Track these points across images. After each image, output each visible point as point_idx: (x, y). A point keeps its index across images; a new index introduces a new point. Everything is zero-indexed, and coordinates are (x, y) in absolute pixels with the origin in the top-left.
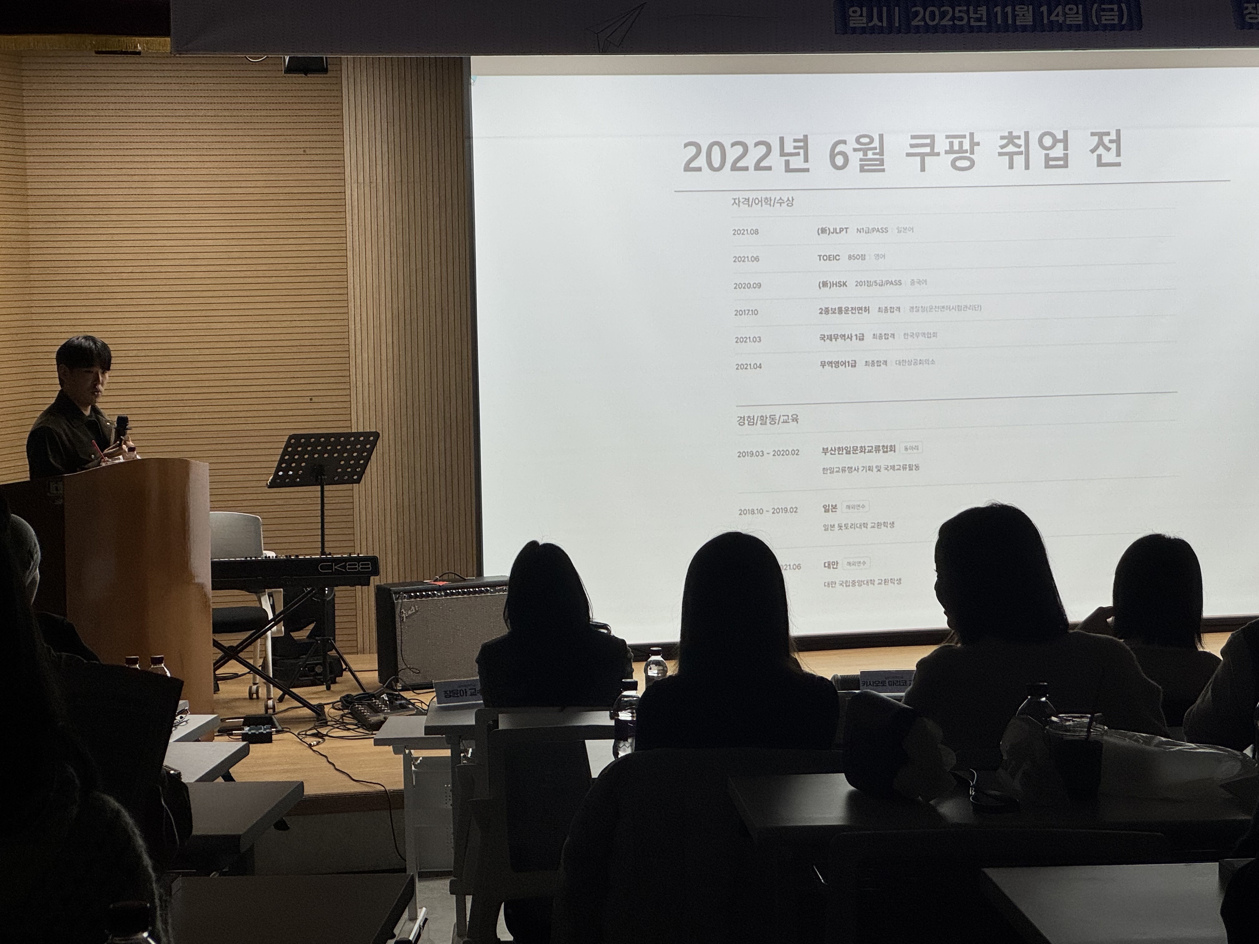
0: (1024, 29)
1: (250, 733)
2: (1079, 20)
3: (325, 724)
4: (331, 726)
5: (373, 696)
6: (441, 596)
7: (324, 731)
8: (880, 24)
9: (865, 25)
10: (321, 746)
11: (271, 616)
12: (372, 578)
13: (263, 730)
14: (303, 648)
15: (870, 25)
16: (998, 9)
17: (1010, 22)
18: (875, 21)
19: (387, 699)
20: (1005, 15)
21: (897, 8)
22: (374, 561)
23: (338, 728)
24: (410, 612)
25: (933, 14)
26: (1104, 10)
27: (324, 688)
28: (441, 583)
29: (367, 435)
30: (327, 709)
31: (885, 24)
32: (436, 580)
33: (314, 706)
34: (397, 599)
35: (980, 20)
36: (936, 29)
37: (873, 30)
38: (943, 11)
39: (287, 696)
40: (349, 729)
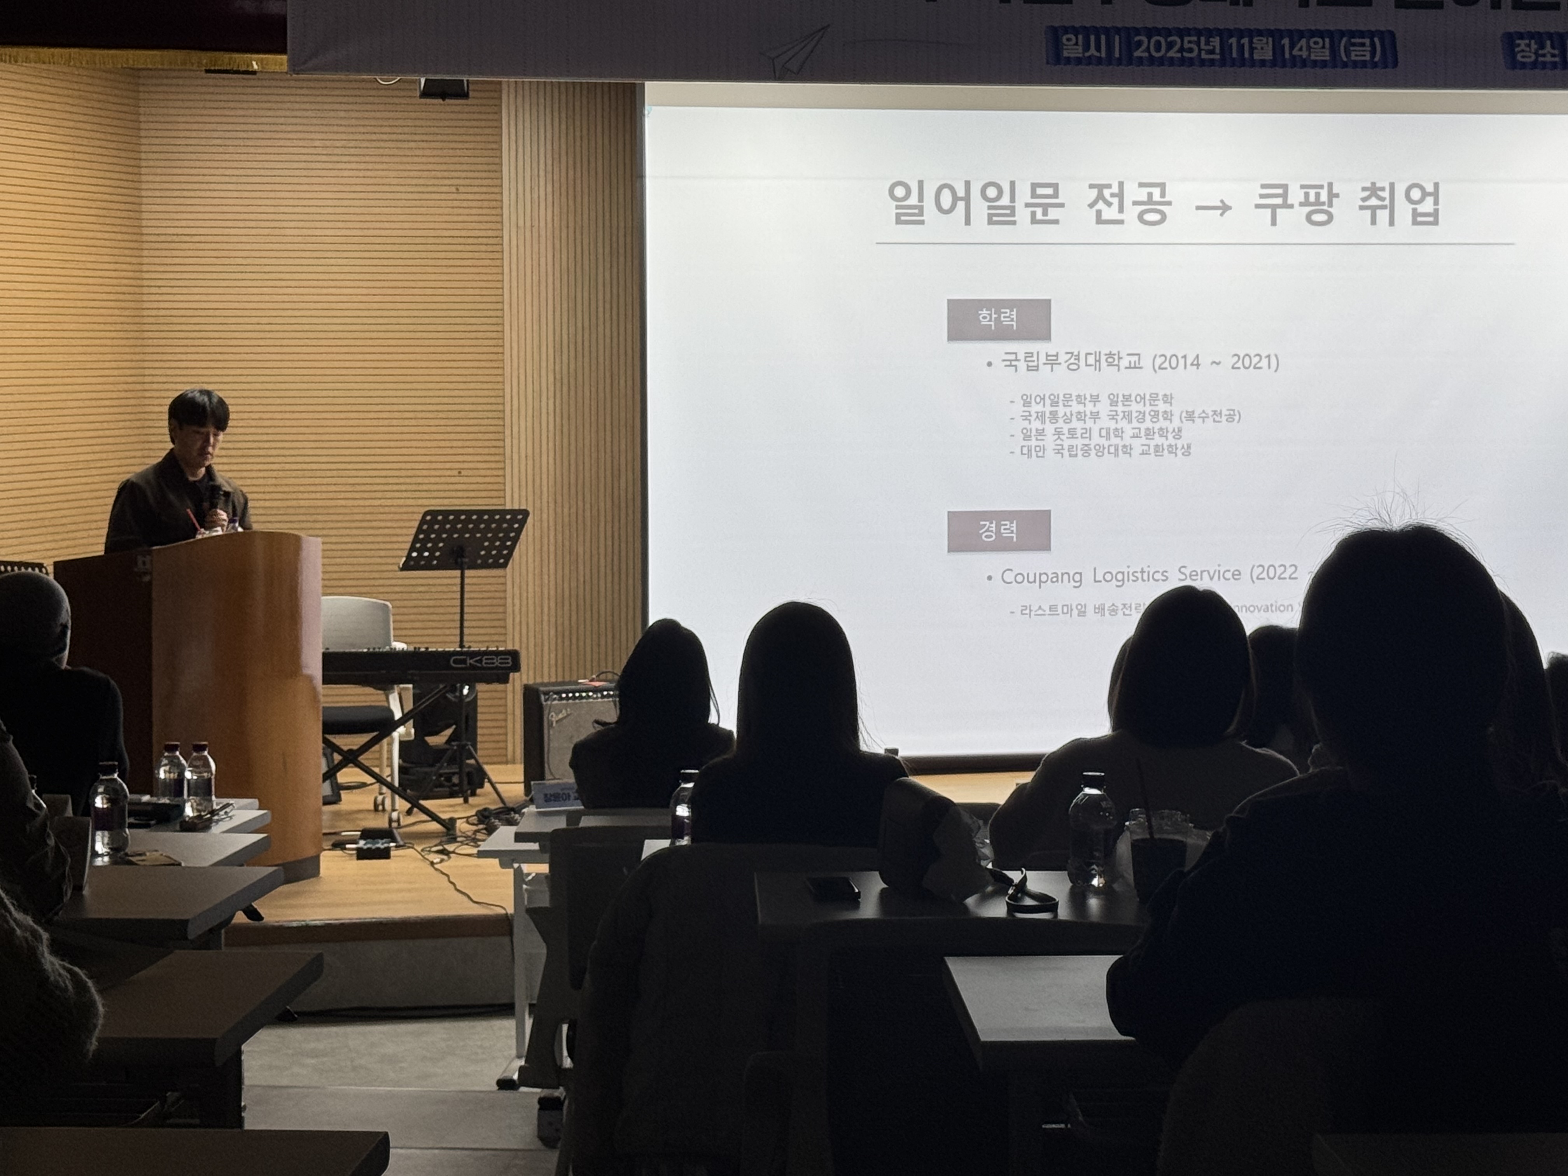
0: (1263, 63)
1: (365, 847)
2: (1326, 55)
6: (597, 698)
8: (1098, 54)
9: (1081, 55)
10: (444, 864)
11: (398, 715)
12: (511, 675)
13: (381, 844)
14: (438, 753)
15: (1087, 54)
16: (1233, 41)
17: (1247, 55)
18: (1093, 51)
20: (1241, 48)
21: (1117, 38)
22: (514, 655)
23: (467, 844)
24: (561, 716)
25: (1158, 44)
26: (1354, 45)
27: (459, 800)
28: (597, 684)
29: (514, 512)
30: (460, 823)
31: (1103, 55)
32: (592, 680)
33: (444, 820)
34: (546, 700)
35: (1212, 52)
36: (1161, 62)
37: (1089, 61)
38: (1171, 42)
39: (415, 810)
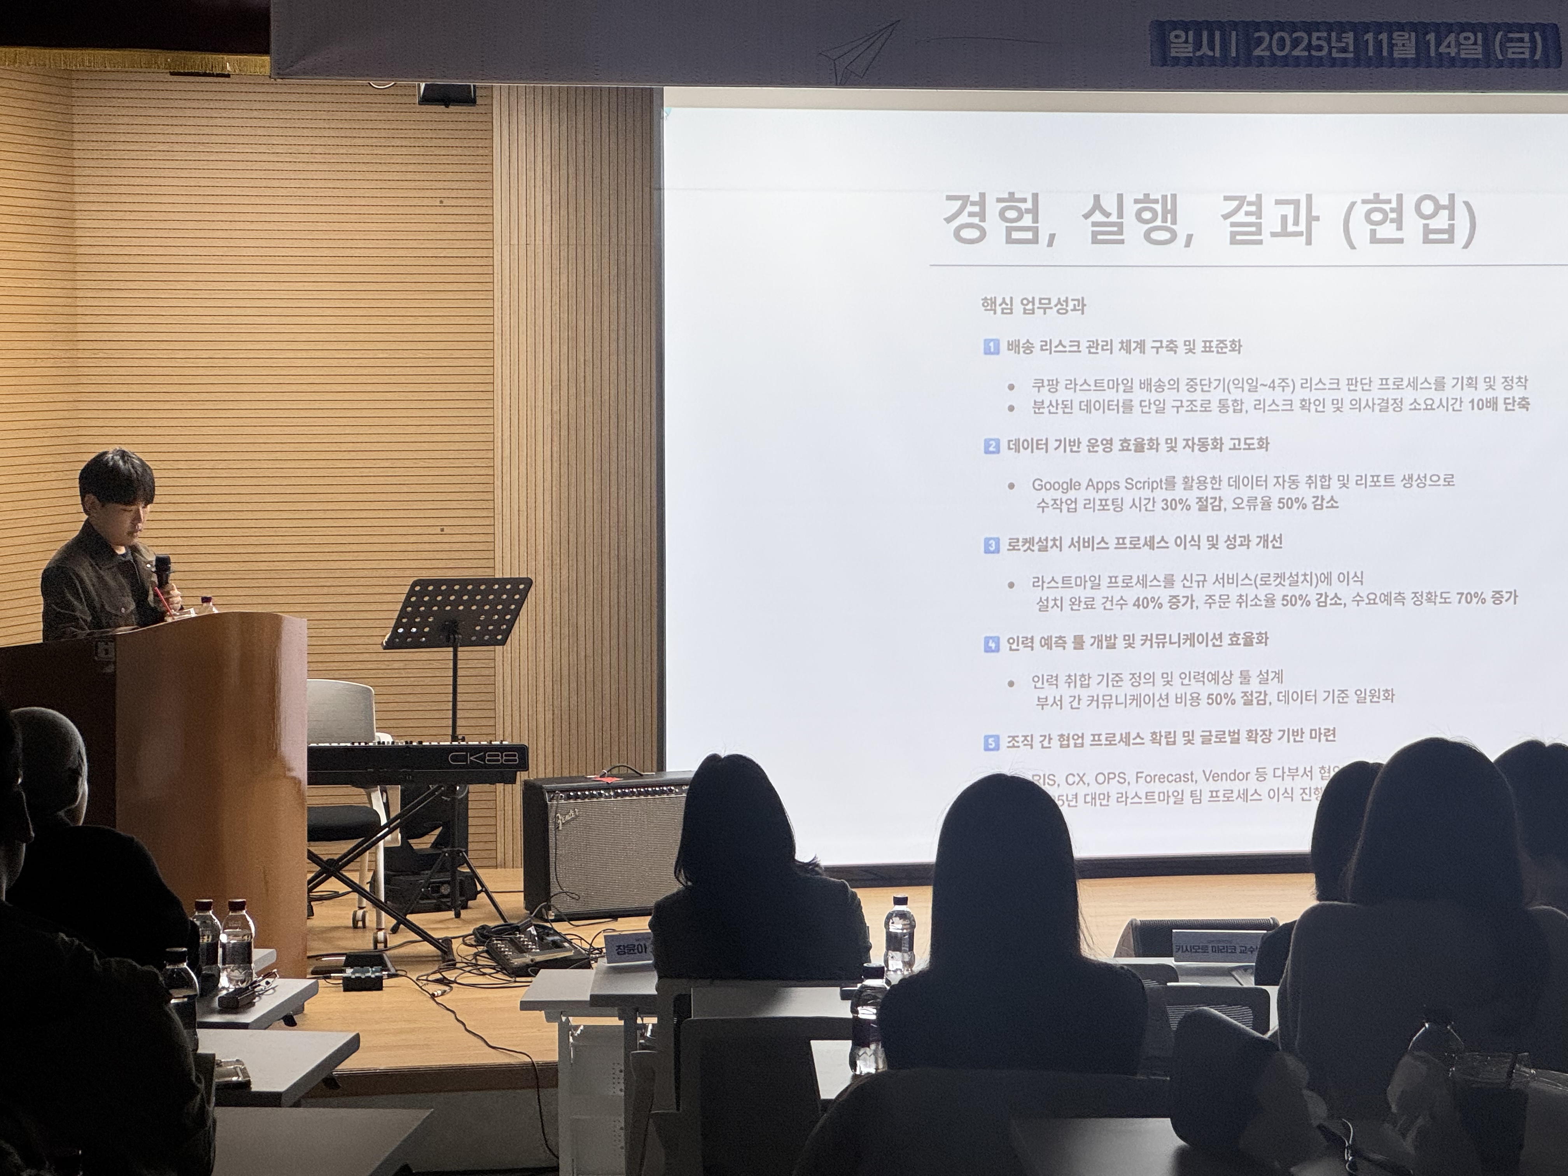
0: (1404, 62)
1: (353, 977)
2: (1478, 53)
3: (452, 965)
4: (461, 969)
5: (517, 929)
6: (610, 797)
7: (450, 975)
8: (1211, 53)
9: (1191, 55)
10: (447, 996)
11: (384, 821)
12: (518, 773)
13: (371, 973)
14: (426, 860)
15: (1198, 54)
16: (1370, 36)
17: (1385, 53)
18: (1205, 50)
19: (535, 933)
20: (1379, 44)
21: (1234, 33)
22: (522, 751)
23: (469, 972)
24: (568, 818)
25: (1282, 42)
26: (1511, 40)
27: (452, 914)
28: (609, 780)
29: (515, 582)
30: (456, 945)
31: (1218, 55)
32: (603, 776)
33: (437, 940)
34: (551, 800)
35: (1344, 50)
36: (1285, 61)
37: (1201, 61)
38: (1297, 38)
39: (402, 926)
40: (484, 974)
